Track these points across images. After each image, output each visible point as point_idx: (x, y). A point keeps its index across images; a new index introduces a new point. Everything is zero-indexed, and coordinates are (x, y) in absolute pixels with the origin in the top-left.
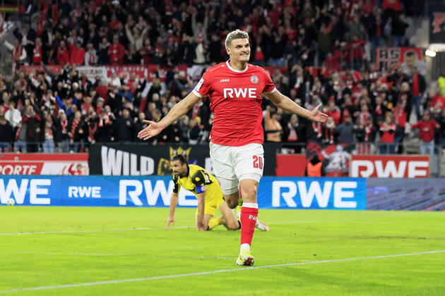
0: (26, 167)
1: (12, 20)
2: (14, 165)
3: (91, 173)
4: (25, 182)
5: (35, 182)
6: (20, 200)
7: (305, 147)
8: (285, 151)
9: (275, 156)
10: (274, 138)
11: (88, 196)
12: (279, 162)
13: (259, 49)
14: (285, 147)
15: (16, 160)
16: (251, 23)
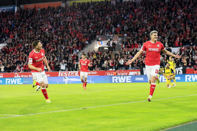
0: (125, 73)
2: (122, 73)
3: (141, 74)
4: (125, 77)
5: (127, 77)
6: (124, 81)
7: (193, 67)
8: (188, 68)
9: (186, 69)
10: (185, 64)
12: (187, 70)
13: (181, 43)
14: (188, 67)
15: (123, 72)
16: (179, 37)
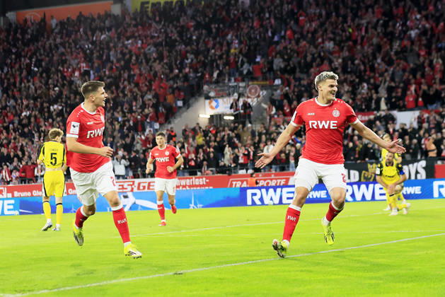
0: (279, 181)
1: (265, 89)
5: (285, 190)
6: (277, 201)
8: (439, 163)
9: (434, 166)
10: (432, 154)
11: (318, 197)
12: (437, 169)
13: (420, 99)
14: (440, 159)
15: (273, 177)
